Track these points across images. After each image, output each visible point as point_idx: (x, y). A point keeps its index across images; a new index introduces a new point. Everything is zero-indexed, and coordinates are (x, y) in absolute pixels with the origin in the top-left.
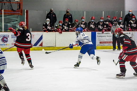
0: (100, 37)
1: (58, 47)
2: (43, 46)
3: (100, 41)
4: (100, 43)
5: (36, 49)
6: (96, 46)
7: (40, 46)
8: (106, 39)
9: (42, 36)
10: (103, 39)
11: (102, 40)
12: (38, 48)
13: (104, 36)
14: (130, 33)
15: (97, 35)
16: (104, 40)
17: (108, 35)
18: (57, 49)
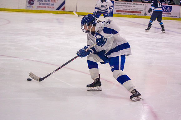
0: (117, 6)
1: (78, 12)
2: (65, 10)
4: (117, 11)
5: (58, 12)
7: (62, 11)
8: (123, 8)
9: (65, 1)
11: (119, 9)
15: (114, 4)
16: (121, 9)
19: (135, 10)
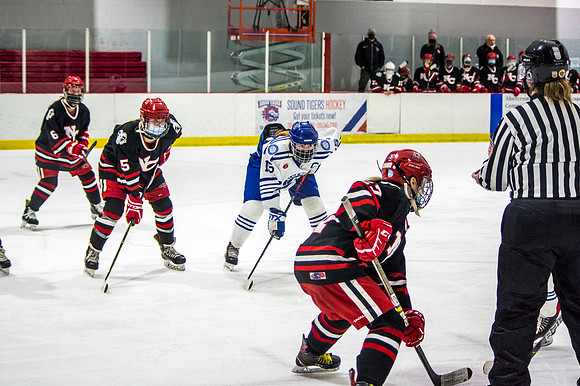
1: (404, 136)
2: (368, 132)
9: (365, 103)
12: (354, 136)
15: (505, 102)
18: (403, 139)
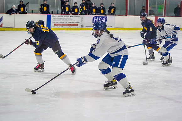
0: (54, 20)
1: (16, 28)
2: (3, 27)
3: (55, 23)
4: (55, 25)
6: (51, 27)
7: (0, 27)
8: (60, 21)
9: (2, 17)
10: (57, 22)
13: (58, 19)
14: (80, 17)
15: (52, 17)
17: (62, 18)
18: (15, 29)
19: (72, 22)
